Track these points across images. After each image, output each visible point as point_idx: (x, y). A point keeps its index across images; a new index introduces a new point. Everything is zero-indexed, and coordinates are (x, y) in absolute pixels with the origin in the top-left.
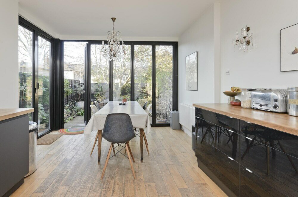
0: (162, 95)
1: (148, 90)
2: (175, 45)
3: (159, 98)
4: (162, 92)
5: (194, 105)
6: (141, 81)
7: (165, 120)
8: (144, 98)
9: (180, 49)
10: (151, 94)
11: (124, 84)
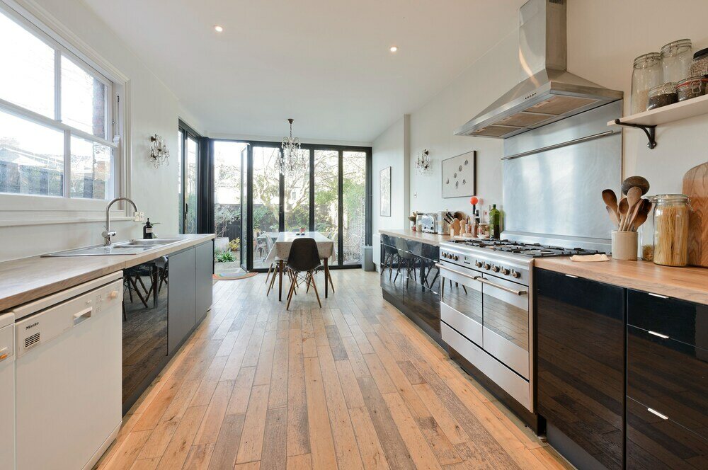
0: (353, 224)
1: (333, 218)
2: (369, 151)
3: (350, 230)
4: (352, 220)
5: (379, 231)
6: (321, 201)
7: (356, 261)
8: (327, 230)
9: (375, 157)
10: (337, 224)
11: (294, 207)
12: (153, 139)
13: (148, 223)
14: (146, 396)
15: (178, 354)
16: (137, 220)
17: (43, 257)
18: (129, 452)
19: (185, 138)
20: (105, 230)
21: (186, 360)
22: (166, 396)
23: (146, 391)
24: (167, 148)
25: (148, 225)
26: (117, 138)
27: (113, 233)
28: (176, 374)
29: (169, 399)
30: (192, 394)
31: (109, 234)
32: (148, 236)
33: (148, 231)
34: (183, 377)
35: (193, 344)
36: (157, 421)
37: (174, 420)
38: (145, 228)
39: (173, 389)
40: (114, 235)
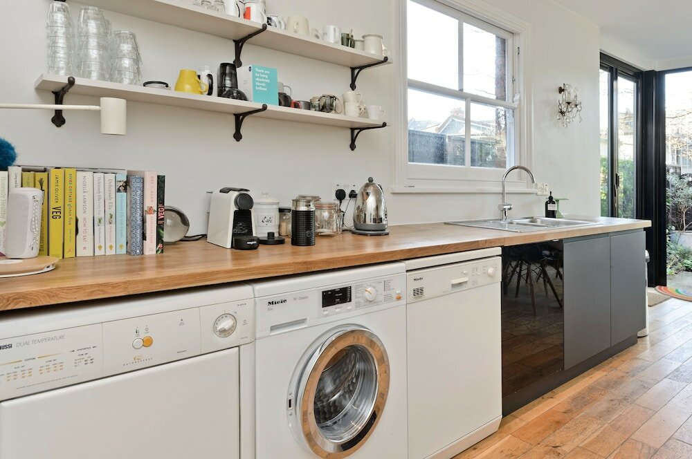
12: (561, 90)
13: (551, 198)
14: (534, 406)
15: (584, 377)
16: (539, 193)
17: (445, 223)
18: (506, 453)
19: (613, 78)
20: (501, 203)
21: (591, 389)
22: (557, 419)
23: (536, 401)
24: (579, 99)
25: (551, 200)
26: (517, 97)
27: (509, 207)
28: (574, 399)
29: (559, 423)
30: (588, 433)
31: (505, 207)
32: (550, 214)
33: (551, 207)
34: (582, 407)
35: (605, 373)
36: (539, 439)
37: (558, 450)
38: (547, 204)
39: (566, 415)
40: (510, 209)
